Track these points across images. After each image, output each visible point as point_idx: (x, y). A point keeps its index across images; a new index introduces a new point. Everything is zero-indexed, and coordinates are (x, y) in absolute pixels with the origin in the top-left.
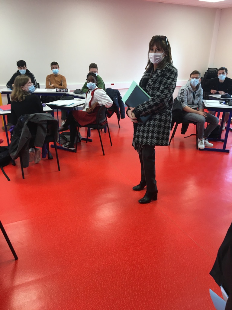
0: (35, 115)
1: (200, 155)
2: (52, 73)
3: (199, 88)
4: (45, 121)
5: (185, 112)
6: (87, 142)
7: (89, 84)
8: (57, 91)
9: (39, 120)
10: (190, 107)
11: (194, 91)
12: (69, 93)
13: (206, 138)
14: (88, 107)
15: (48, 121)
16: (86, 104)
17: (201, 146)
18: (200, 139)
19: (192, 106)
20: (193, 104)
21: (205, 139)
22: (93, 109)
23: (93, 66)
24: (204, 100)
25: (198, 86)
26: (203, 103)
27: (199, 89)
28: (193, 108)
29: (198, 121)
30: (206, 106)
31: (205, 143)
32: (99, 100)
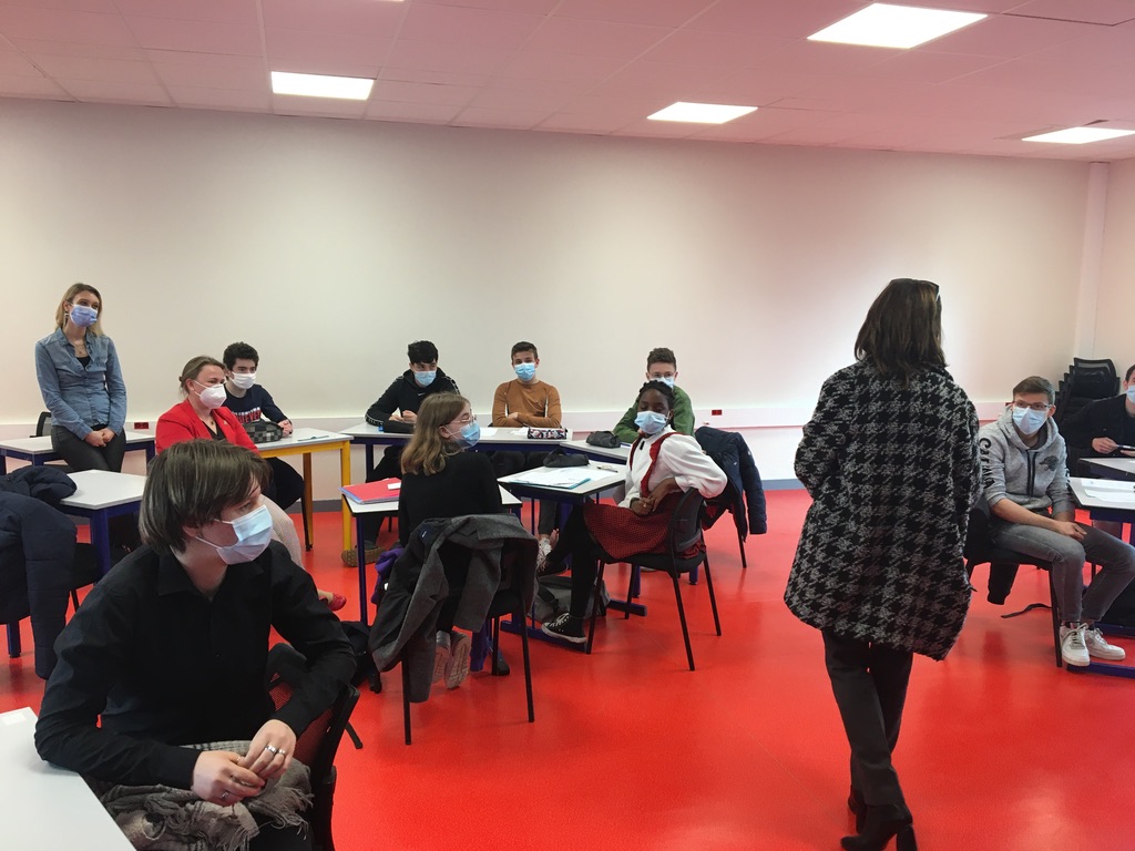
0: (468, 521)
1: (1075, 691)
2: (515, 377)
3: (1050, 437)
4: (499, 540)
5: (1000, 520)
6: (627, 617)
7: (642, 416)
8: (530, 437)
9: (480, 538)
10: (1021, 504)
11: (1032, 448)
12: (569, 442)
13: (1093, 621)
14: (637, 495)
15: (507, 540)
16: (632, 484)
17: (1077, 655)
18: (1068, 626)
19: (1027, 500)
20: (1031, 491)
21: (1091, 628)
22: (657, 501)
23: (662, 357)
24: (1074, 481)
25: (1046, 431)
26: (1070, 489)
27: (1049, 441)
28: (1030, 506)
29: (1057, 559)
30: (1084, 501)
31: (1090, 642)
32: (676, 471)
